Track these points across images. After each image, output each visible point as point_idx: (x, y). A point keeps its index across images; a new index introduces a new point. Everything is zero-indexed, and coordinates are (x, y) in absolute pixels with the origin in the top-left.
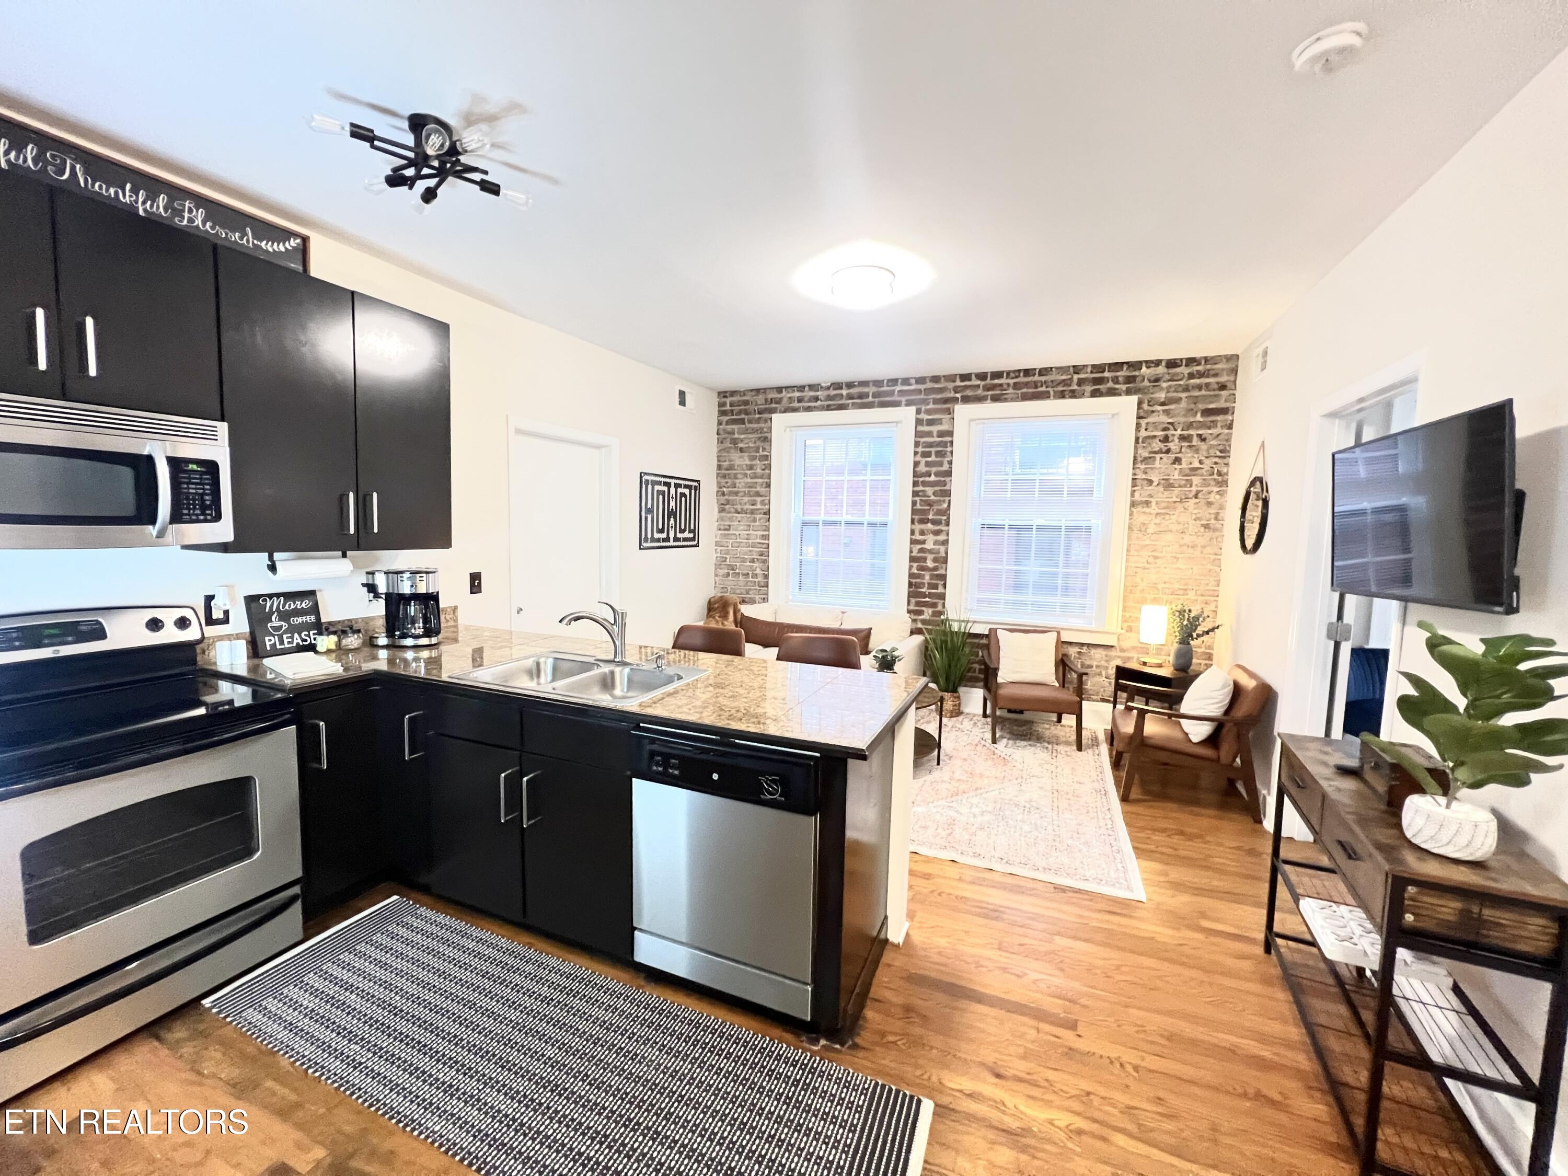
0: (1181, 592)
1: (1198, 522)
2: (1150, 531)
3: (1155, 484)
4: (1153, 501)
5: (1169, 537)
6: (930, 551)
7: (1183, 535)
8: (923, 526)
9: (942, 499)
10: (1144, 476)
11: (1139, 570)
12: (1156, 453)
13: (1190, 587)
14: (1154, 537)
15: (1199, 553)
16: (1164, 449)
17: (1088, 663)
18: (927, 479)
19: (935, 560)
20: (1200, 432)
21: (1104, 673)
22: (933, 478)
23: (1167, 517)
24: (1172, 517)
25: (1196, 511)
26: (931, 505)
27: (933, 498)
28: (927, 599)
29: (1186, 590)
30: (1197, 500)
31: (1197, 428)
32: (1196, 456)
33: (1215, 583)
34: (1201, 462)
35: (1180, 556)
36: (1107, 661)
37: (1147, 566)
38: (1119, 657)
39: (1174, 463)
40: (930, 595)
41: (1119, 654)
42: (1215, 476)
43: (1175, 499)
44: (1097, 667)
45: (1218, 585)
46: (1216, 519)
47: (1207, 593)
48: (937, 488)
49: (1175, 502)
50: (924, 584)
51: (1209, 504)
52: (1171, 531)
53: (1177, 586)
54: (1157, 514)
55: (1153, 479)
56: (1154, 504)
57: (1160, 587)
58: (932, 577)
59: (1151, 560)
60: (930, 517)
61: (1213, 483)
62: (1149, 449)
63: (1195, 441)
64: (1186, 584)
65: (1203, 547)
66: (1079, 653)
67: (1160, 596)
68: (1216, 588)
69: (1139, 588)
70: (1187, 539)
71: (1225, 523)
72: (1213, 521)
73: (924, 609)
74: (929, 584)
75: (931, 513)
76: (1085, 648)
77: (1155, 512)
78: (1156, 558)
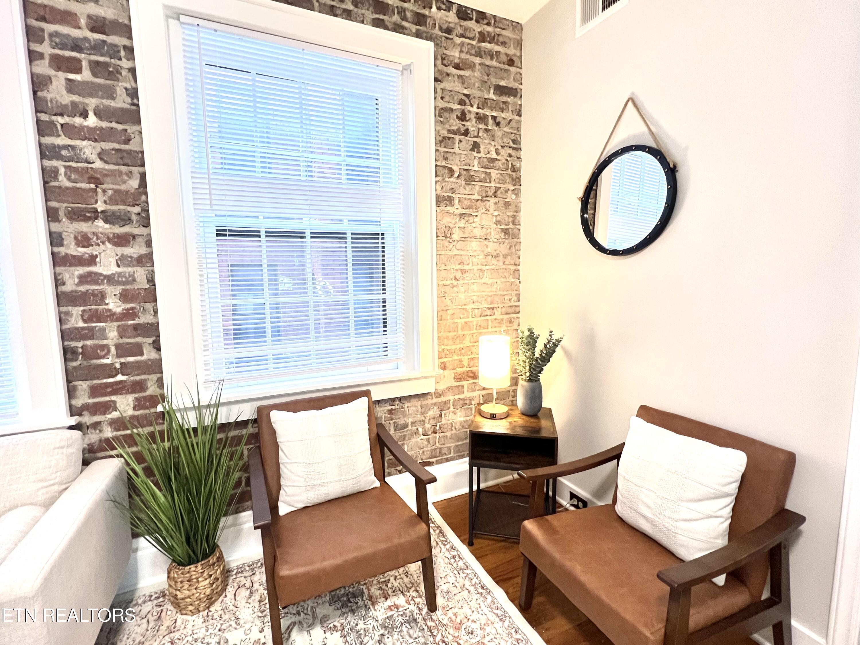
0: (489, 312)
1: (499, 226)
2: (455, 237)
3: (456, 175)
4: (456, 196)
5: (474, 245)
6: (111, 279)
7: (486, 242)
8: (84, 227)
9: (123, 168)
10: (444, 164)
11: (447, 289)
12: (455, 133)
13: (496, 306)
14: (459, 245)
15: (501, 264)
16: (463, 129)
17: (401, 422)
18: (78, 121)
19: (124, 297)
20: (494, 114)
21: (420, 430)
22: (92, 121)
23: (471, 219)
24: (476, 219)
25: (496, 213)
26: (98, 182)
27: (98, 164)
28: (120, 378)
29: (493, 309)
30: (496, 200)
31: (492, 109)
32: (493, 143)
33: (515, 298)
34: (498, 154)
35: (484, 268)
36: (422, 413)
37: (455, 283)
38: (435, 404)
39: (472, 150)
40: (125, 368)
41: (435, 400)
42: (509, 172)
43: (476, 197)
44: (412, 423)
45: (519, 301)
46: (514, 223)
47: (510, 310)
48: (108, 146)
49: (478, 200)
50: (105, 348)
51: (507, 204)
52: (475, 237)
53: (485, 305)
54: (461, 215)
55: (455, 168)
56: (456, 201)
57: (470, 307)
58: (122, 332)
59: (459, 275)
60: (100, 207)
61: (508, 180)
62: (447, 126)
63: (491, 125)
64: (492, 303)
65: (505, 256)
66: (390, 412)
67: (470, 319)
68: (516, 304)
69: (450, 312)
70: (491, 247)
71: (522, 228)
72: (511, 226)
73: (113, 398)
74: (118, 347)
75: (101, 197)
76: (397, 402)
77: (457, 212)
78: (463, 271)
